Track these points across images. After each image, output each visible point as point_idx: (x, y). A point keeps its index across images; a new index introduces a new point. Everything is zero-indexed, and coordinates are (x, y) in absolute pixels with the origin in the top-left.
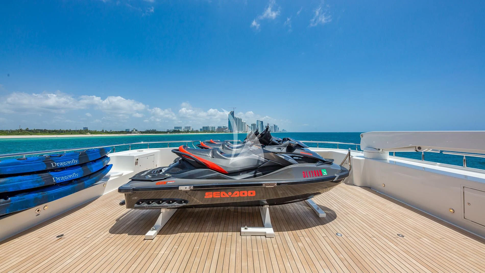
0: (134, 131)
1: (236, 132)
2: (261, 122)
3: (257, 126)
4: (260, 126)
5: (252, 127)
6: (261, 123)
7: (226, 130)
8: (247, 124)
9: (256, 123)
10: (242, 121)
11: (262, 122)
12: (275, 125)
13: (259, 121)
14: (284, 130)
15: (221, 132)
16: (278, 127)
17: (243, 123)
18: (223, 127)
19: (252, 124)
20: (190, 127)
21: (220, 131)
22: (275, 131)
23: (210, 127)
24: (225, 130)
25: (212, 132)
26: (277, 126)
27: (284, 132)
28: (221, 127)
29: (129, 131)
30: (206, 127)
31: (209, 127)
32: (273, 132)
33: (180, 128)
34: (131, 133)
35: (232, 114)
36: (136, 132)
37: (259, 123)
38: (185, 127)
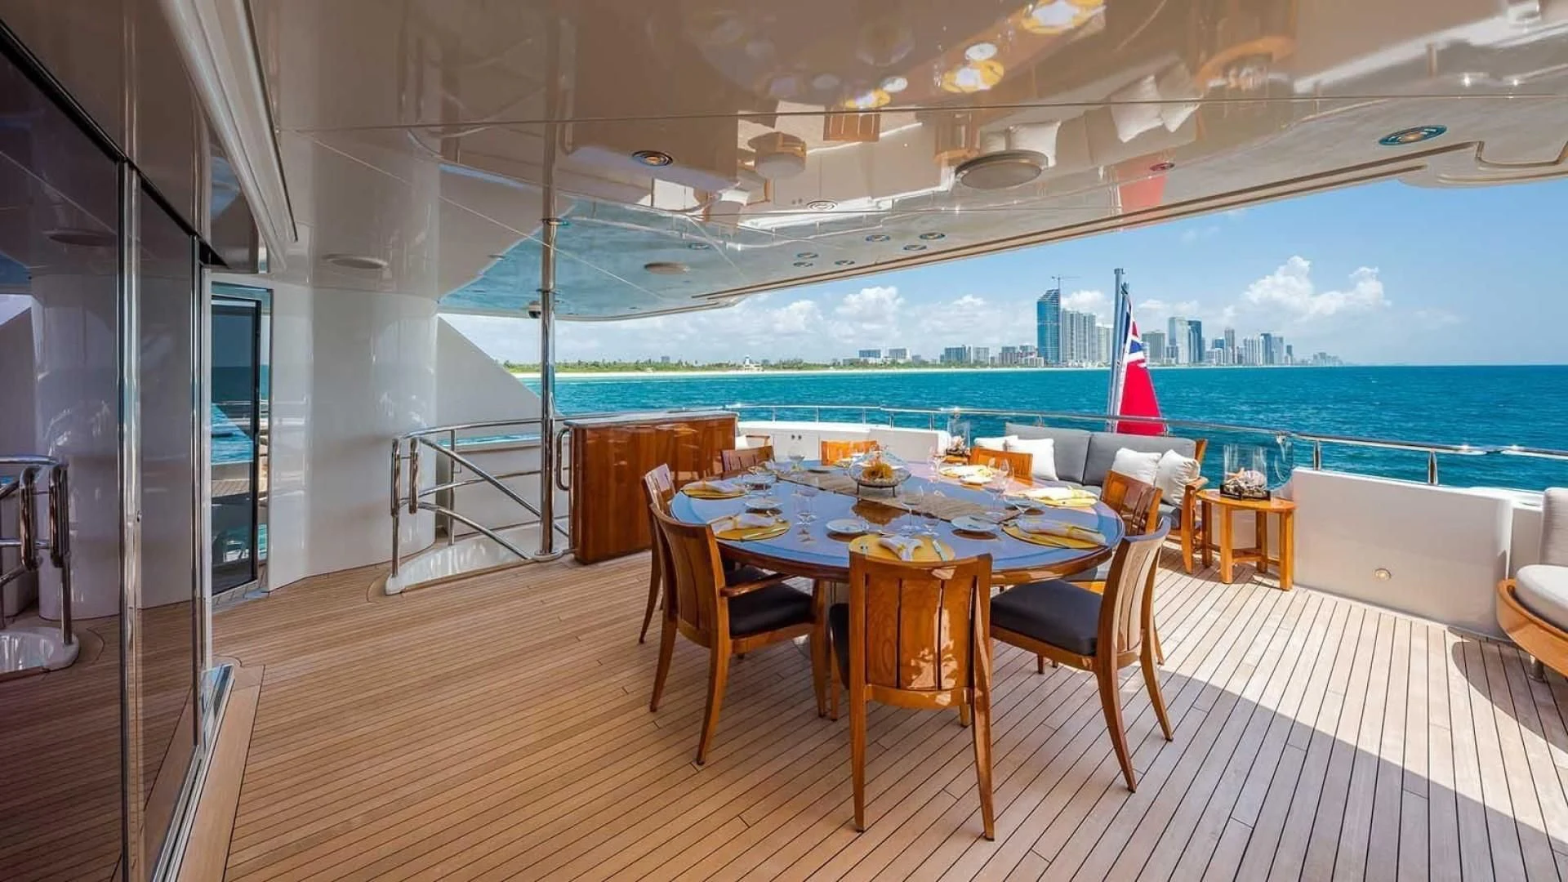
0: (747, 363)
1: (1070, 364)
2: (1190, 323)
3: (1173, 341)
4: (1186, 341)
6: (1189, 327)
7: (1029, 357)
10: (1098, 324)
11: (1196, 327)
12: (1267, 336)
13: (1181, 320)
14: (1323, 355)
15: (1009, 366)
16: (1286, 344)
17: (1103, 331)
18: (1022, 347)
20: (905, 350)
21: (1009, 361)
23: (970, 348)
24: (1026, 360)
25: (977, 363)
27: (1328, 365)
28: (1014, 348)
29: (735, 365)
30: (958, 349)
31: (965, 348)
32: (1261, 363)
33: (876, 354)
34: (739, 368)
35: (1052, 299)
36: (752, 366)
37: (1183, 331)
38: (891, 351)
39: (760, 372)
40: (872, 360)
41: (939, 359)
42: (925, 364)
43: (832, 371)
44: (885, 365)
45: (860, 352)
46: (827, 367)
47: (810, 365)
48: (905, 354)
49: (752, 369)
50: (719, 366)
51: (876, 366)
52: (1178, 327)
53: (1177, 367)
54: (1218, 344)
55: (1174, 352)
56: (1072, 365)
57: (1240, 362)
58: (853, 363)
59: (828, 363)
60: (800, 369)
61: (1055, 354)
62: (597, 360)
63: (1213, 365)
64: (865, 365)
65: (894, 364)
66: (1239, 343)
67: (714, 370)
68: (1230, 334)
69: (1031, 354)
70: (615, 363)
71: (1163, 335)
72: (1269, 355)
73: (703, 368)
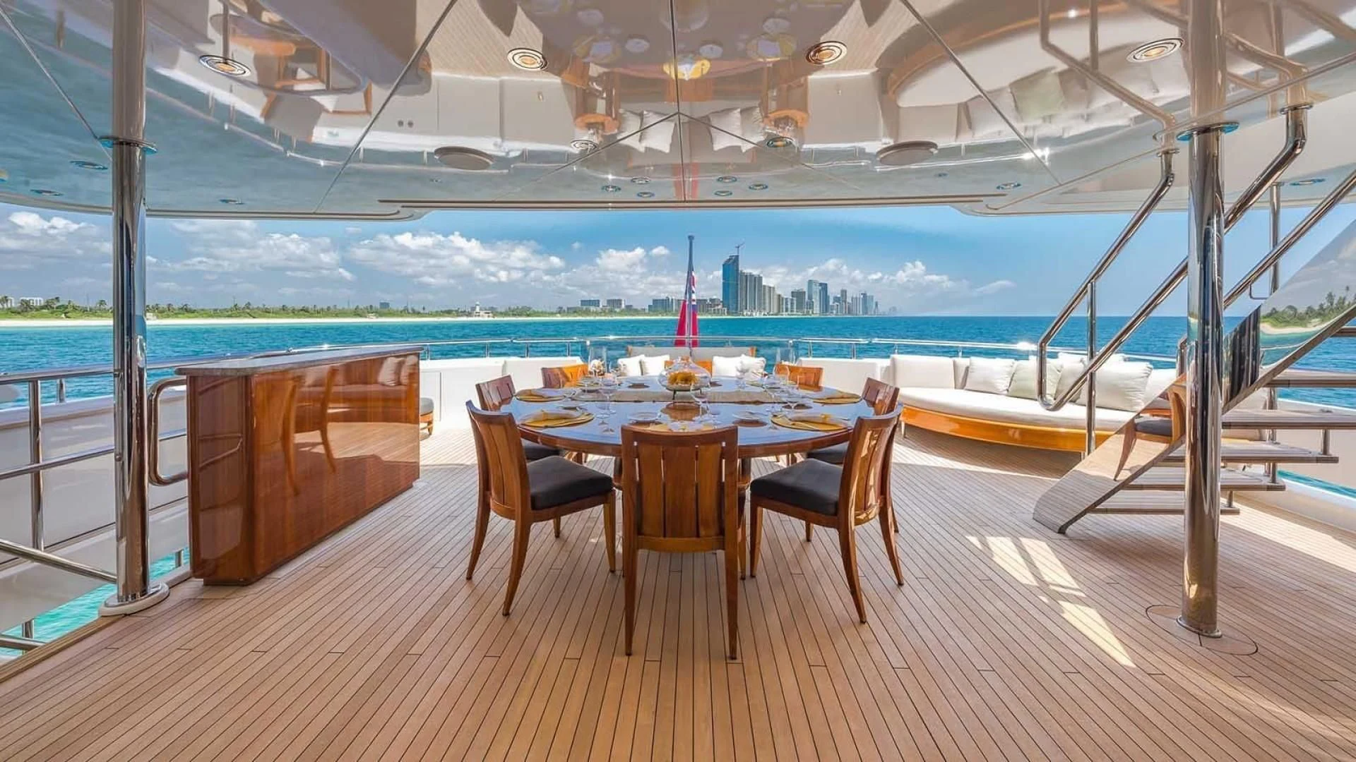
1: (744, 313)
2: (821, 284)
3: (810, 298)
4: (818, 298)
5: (792, 300)
6: (820, 288)
7: (716, 308)
8: (778, 292)
9: (805, 289)
10: (763, 284)
11: (824, 287)
12: (864, 295)
13: (815, 282)
14: (894, 309)
16: (875, 301)
17: (767, 289)
18: (711, 300)
19: (792, 292)
20: (620, 300)
22: (866, 312)
24: (714, 310)
26: (872, 297)
28: (705, 300)
30: (661, 300)
32: (861, 314)
33: (596, 303)
34: (469, 315)
35: (734, 262)
36: (482, 313)
37: (817, 289)
38: (609, 302)
39: (491, 319)
40: (592, 308)
41: (647, 308)
42: (637, 312)
43: (559, 318)
44: (603, 312)
45: (582, 301)
46: (552, 314)
47: (538, 312)
48: (621, 304)
49: (483, 316)
50: (449, 312)
51: (597, 314)
52: (814, 287)
53: (813, 316)
54: (836, 299)
55: (811, 306)
56: (746, 314)
57: (849, 313)
58: (574, 311)
59: (555, 311)
60: (528, 315)
61: (735, 306)
62: (307, 306)
63: (832, 315)
64: (587, 313)
65: (611, 312)
66: (849, 300)
67: (443, 316)
68: (844, 292)
69: (718, 305)
70: (329, 308)
71: (805, 292)
72: (866, 310)
73: (431, 315)
